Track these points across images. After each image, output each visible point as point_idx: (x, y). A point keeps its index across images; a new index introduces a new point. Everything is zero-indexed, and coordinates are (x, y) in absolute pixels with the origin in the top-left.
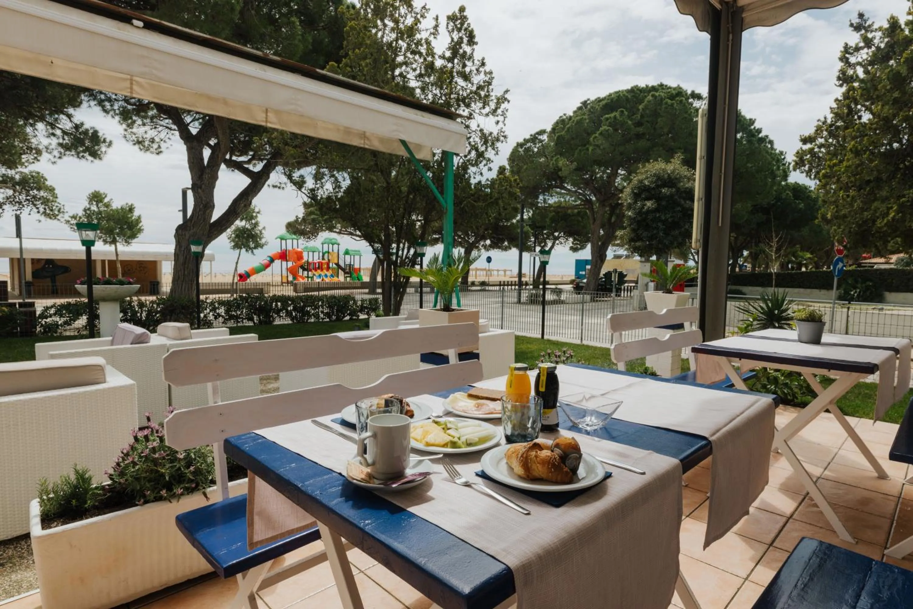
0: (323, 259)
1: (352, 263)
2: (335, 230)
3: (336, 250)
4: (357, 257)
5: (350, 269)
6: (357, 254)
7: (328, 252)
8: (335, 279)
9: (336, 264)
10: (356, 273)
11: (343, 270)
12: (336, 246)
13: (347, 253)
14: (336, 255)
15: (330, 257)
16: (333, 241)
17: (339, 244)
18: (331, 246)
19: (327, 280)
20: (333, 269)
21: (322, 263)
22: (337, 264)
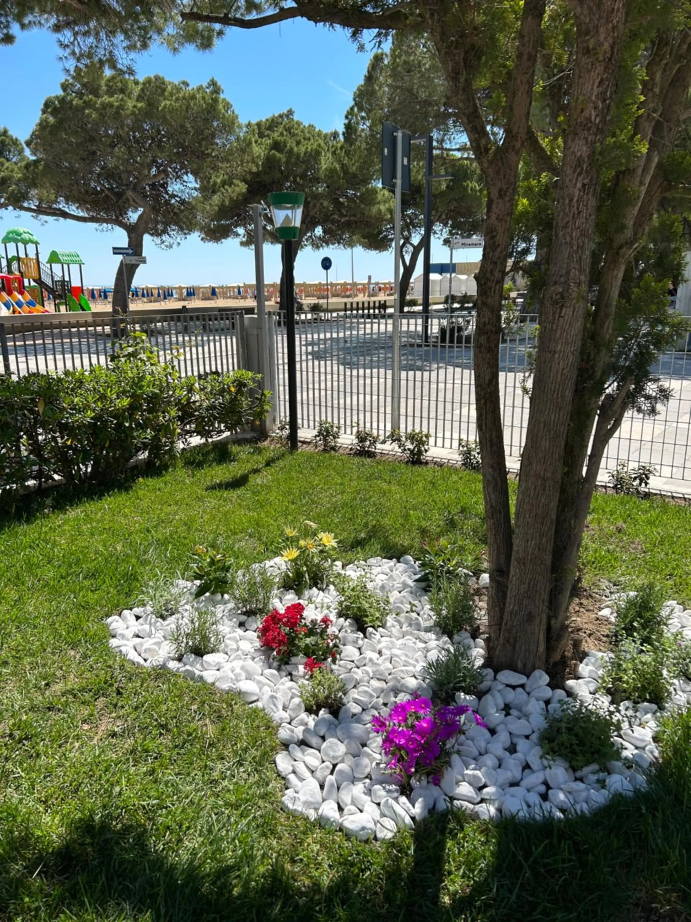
0: (10, 271)
1: (67, 279)
2: (26, 205)
3: (32, 255)
4: (75, 268)
5: (64, 290)
6: (74, 262)
7: (18, 259)
8: (38, 310)
9: (35, 281)
10: (76, 296)
11: (51, 291)
12: (31, 248)
13: (54, 258)
14: (33, 264)
15: (23, 269)
16: (26, 236)
17: (36, 243)
18: (21, 246)
19: (24, 312)
20: (32, 290)
21: (8, 279)
22: (39, 281)
